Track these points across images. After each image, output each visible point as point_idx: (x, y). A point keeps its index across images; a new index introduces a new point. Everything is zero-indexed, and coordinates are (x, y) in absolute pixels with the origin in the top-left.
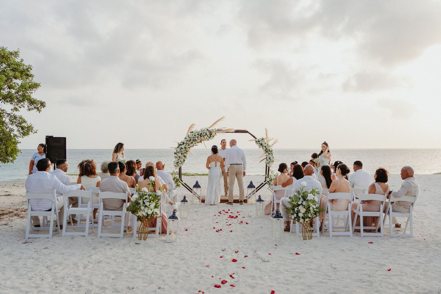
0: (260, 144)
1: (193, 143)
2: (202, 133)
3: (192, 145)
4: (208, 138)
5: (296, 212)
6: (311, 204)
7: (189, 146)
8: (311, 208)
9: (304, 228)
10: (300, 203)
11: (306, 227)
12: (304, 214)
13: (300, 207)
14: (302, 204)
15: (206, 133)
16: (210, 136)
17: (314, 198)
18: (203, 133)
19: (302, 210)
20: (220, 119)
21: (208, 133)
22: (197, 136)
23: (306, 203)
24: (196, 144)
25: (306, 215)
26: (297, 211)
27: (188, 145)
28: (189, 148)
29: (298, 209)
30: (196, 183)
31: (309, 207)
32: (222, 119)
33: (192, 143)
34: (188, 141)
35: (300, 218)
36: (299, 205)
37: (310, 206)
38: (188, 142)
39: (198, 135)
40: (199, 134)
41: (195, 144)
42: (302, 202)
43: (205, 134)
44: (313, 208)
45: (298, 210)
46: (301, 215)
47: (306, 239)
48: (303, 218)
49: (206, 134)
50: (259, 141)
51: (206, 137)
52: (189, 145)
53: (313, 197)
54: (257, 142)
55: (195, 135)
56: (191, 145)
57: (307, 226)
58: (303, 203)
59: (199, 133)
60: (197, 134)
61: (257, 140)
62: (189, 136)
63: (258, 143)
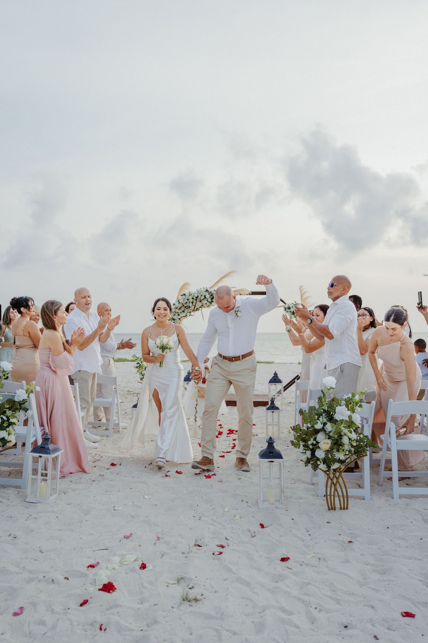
0: (291, 312)
1: (186, 311)
2: (198, 296)
3: (184, 314)
4: (208, 303)
5: (311, 447)
6: (345, 431)
7: (179, 317)
8: (345, 440)
9: (330, 482)
10: (319, 426)
11: (335, 480)
12: (327, 452)
13: (320, 437)
14: (323, 430)
15: (205, 296)
16: (211, 301)
17: (350, 417)
18: (200, 296)
19: (325, 443)
20: (227, 274)
21: (208, 296)
22: (191, 300)
23: (332, 427)
24: (190, 312)
25: (331, 455)
26: (312, 444)
27: (177, 314)
28: (180, 319)
29: (315, 439)
30: (187, 374)
31: (340, 436)
32: (231, 274)
33: (184, 311)
34: (177, 308)
35: (318, 463)
36: (317, 432)
37: (342, 434)
38: (177, 310)
39: (193, 298)
40: (195, 298)
41: (188, 313)
42: (325, 424)
43: (203, 297)
44: (350, 439)
45: (314, 442)
46: (320, 454)
47: (335, 509)
48: (325, 461)
49: (205, 298)
50: (289, 308)
51: (205, 302)
52: (179, 315)
53: (349, 413)
54: (287, 309)
55: (188, 300)
56: (181, 315)
57: (337, 479)
58: (327, 426)
59: (194, 296)
60: (190, 297)
61: (286, 306)
62: (179, 301)
63: (289, 310)
